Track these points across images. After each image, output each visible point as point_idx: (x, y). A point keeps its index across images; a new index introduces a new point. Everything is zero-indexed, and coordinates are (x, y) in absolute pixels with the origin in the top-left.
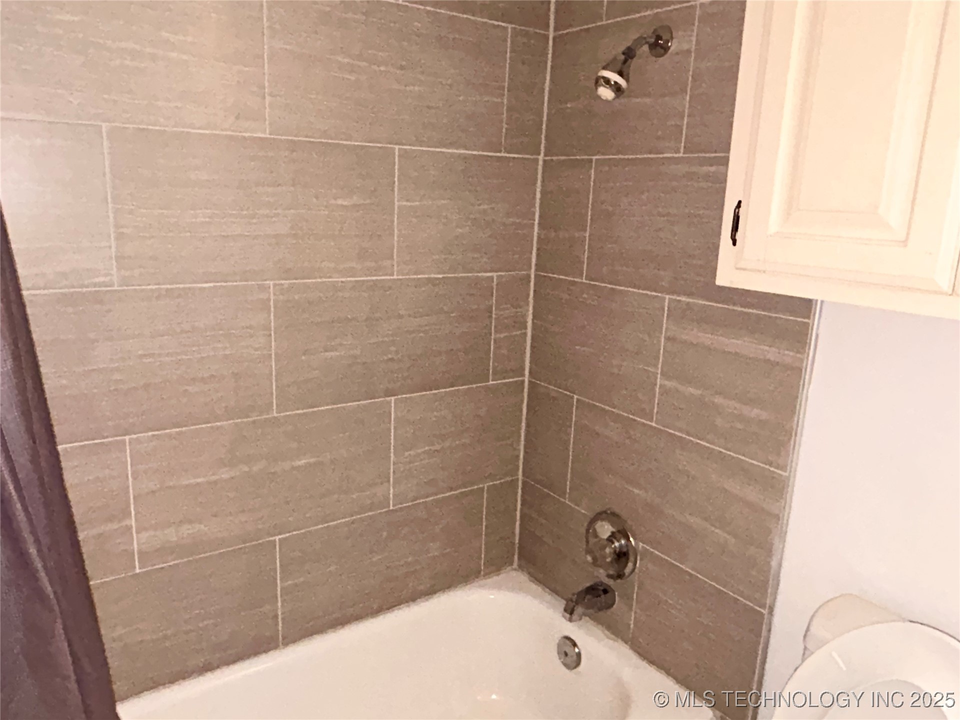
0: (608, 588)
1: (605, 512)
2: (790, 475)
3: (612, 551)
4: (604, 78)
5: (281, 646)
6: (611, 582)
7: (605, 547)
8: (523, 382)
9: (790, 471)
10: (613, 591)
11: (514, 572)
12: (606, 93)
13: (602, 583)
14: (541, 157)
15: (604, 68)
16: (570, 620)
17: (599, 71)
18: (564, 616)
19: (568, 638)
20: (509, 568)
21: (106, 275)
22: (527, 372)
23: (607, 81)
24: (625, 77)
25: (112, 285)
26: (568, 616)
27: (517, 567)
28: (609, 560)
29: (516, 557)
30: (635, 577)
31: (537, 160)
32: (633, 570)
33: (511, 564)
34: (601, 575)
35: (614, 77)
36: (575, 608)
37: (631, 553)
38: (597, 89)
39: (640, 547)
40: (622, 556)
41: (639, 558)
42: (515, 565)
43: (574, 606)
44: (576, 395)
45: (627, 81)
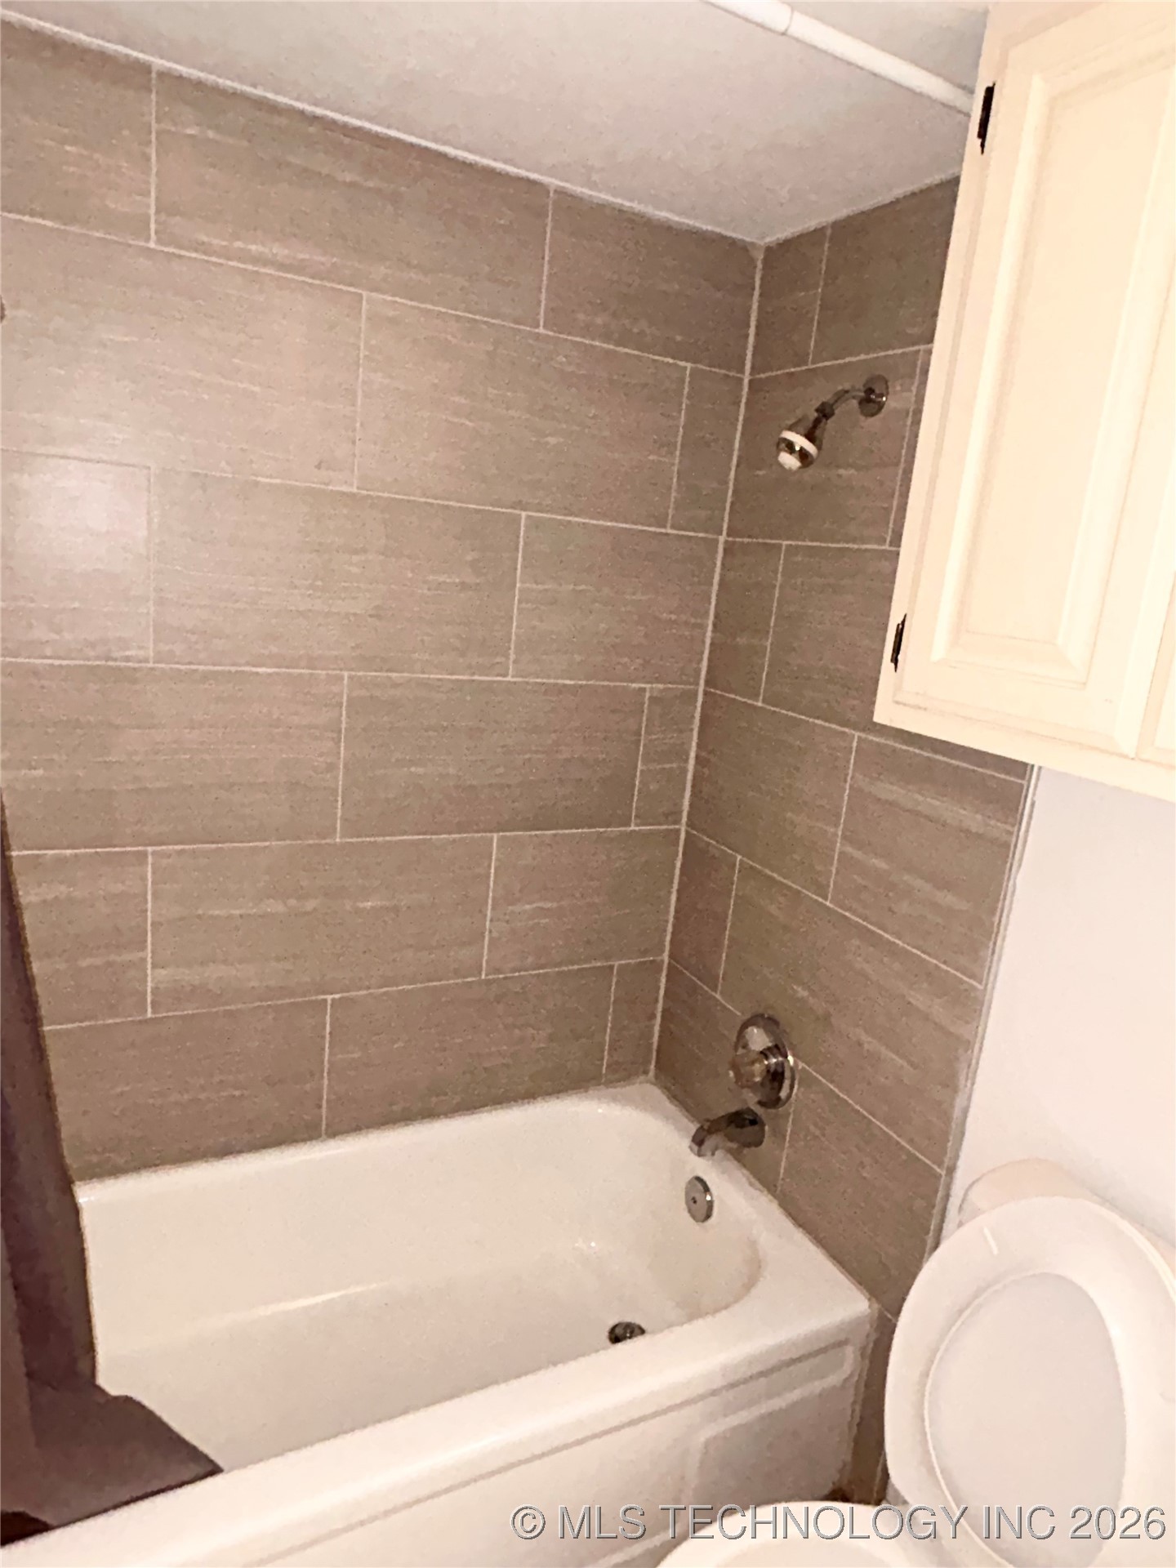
0: (758, 1119)
1: (762, 1016)
2: (985, 989)
3: (764, 1067)
4: (785, 440)
5: (324, 1136)
6: (759, 1110)
7: (753, 1063)
8: (678, 831)
9: (986, 985)
10: (763, 1125)
11: (648, 1085)
12: (789, 461)
13: (749, 1111)
14: (722, 539)
15: (790, 428)
16: (700, 1154)
17: (781, 432)
18: (690, 1148)
19: (699, 1179)
20: (642, 1078)
21: (140, 648)
22: (684, 819)
23: (790, 447)
24: (817, 442)
25: (146, 660)
26: (696, 1148)
27: (653, 1080)
28: (758, 1079)
29: (652, 1067)
30: (791, 1108)
31: (717, 541)
32: (789, 1096)
33: (646, 1072)
34: (751, 1100)
35: (800, 441)
36: (706, 1139)
37: (787, 1074)
38: (778, 454)
39: (800, 1067)
40: (776, 1077)
41: (796, 1082)
42: (652, 1074)
43: (705, 1136)
44: (740, 854)
45: (819, 448)
